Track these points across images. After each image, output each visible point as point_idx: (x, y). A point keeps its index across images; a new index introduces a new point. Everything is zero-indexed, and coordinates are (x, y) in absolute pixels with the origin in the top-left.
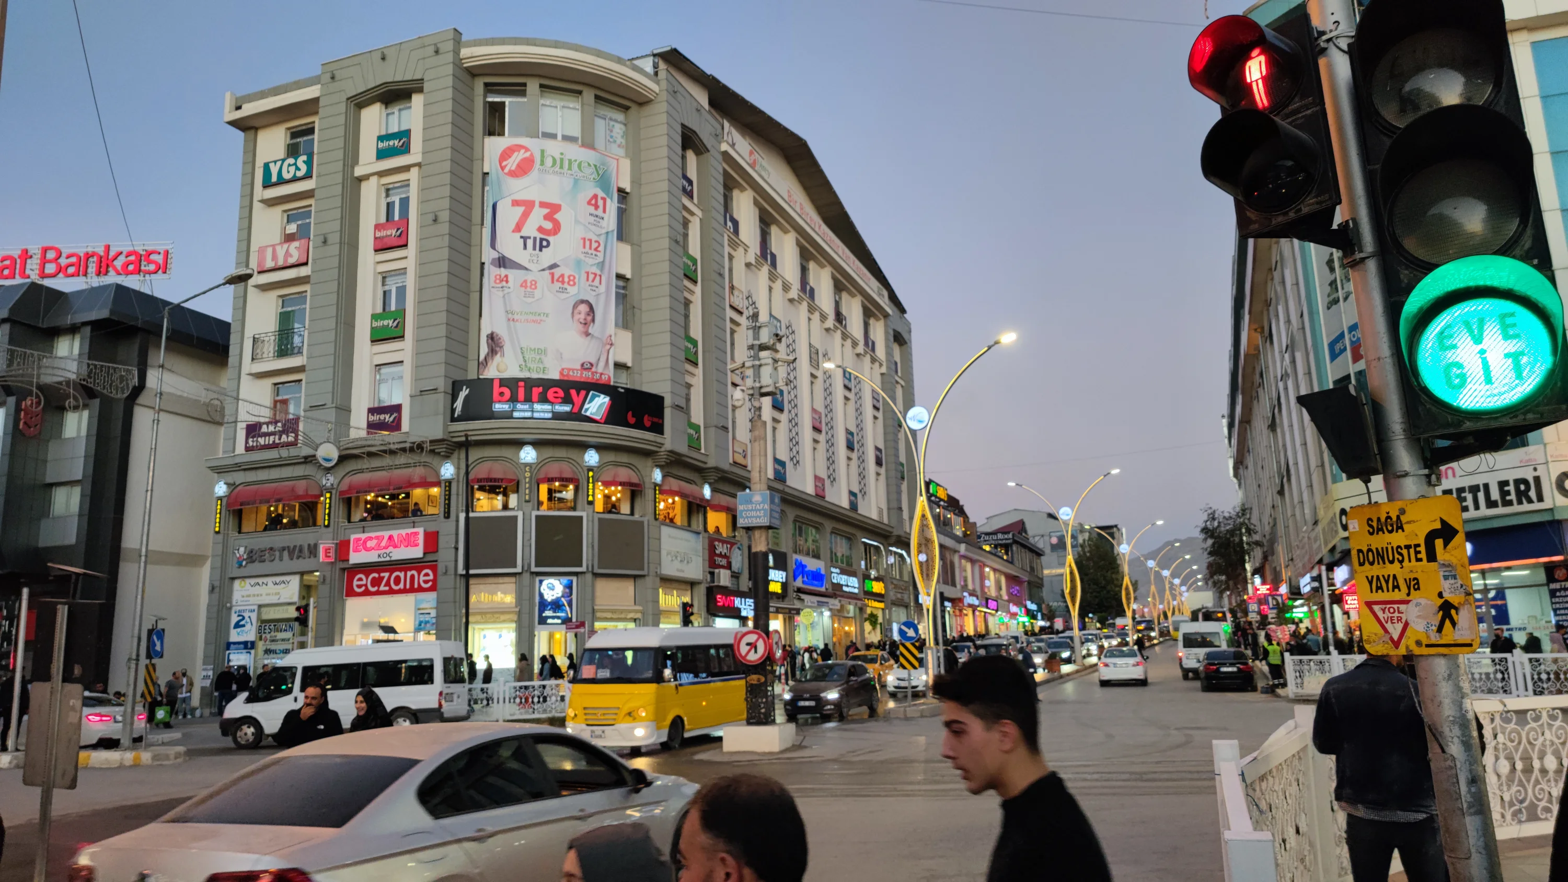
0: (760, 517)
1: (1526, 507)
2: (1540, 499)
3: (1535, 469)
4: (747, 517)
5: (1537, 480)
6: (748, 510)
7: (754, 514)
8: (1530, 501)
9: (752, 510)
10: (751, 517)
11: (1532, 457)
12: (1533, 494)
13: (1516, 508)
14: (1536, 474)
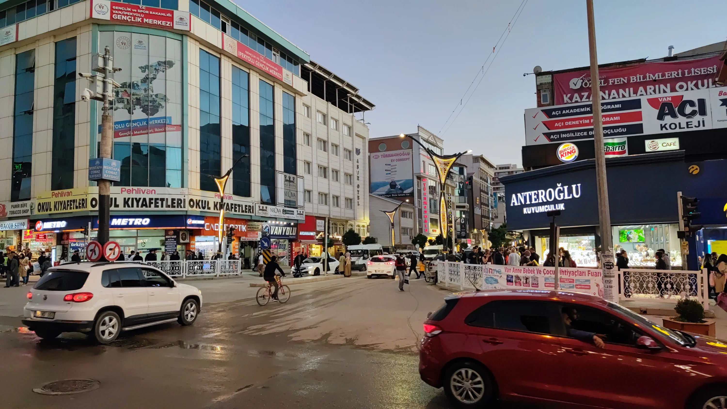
0: (115, 176)
1: (179, 209)
2: (184, 207)
3: (184, 196)
4: (108, 174)
5: (184, 200)
6: (109, 170)
7: (112, 172)
8: (181, 207)
9: (111, 170)
10: (110, 174)
11: (184, 192)
12: (182, 205)
13: (176, 209)
14: (184, 198)
